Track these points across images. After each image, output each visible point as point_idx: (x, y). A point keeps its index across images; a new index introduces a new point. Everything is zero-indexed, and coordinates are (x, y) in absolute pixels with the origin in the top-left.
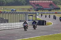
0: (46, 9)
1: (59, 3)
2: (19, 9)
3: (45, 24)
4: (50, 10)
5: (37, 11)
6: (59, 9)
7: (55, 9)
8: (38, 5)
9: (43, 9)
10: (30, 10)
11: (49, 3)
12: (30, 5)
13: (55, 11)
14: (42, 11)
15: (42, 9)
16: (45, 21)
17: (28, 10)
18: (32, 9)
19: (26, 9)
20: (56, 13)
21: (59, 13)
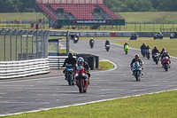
0: (84, 24)
1: (118, 5)
2: (7, 23)
4: (95, 26)
6: (122, 22)
7: (109, 23)
8: (61, 11)
9: (76, 24)
10: (37, 26)
11: (94, 5)
14: (73, 28)
15: (72, 24)
17: (32, 26)
18: (44, 23)
20: (113, 35)
21: (122, 35)
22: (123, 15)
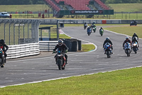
0: (81, 14)
2: (19, 13)
3: (80, 49)
4: (90, 16)
5: (61, 17)
6: (112, 12)
7: (101, 12)
8: (62, 3)
9: (74, 13)
10: (43, 16)
12: (43, 4)
13: (103, 18)
14: (73, 17)
15: (71, 14)
16: (80, 42)
17: (39, 16)
18: (49, 13)
19: (35, 13)
20: (104, 22)
21: (111, 23)
22: (113, 6)
